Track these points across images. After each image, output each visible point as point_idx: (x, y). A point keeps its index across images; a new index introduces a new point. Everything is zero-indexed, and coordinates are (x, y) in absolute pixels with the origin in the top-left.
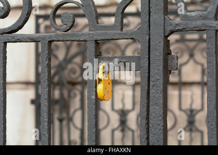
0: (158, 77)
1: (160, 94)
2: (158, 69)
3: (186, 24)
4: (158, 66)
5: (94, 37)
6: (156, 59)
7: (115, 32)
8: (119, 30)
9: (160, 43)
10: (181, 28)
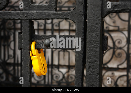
0: (95, 59)
1: (97, 76)
2: (95, 51)
3: (125, 6)
4: (95, 47)
5: (28, 16)
6: (93, 41)
7: (49, 12)
8: (54, 10)
9: (97, 24)
10: (120, 9)
